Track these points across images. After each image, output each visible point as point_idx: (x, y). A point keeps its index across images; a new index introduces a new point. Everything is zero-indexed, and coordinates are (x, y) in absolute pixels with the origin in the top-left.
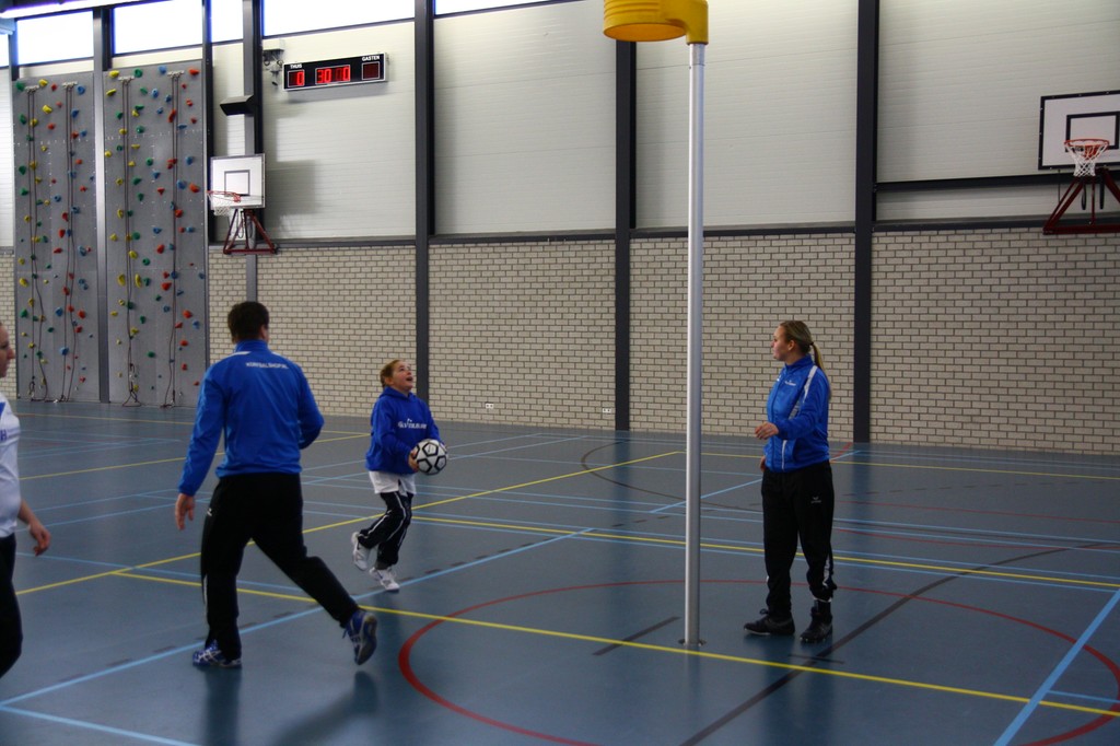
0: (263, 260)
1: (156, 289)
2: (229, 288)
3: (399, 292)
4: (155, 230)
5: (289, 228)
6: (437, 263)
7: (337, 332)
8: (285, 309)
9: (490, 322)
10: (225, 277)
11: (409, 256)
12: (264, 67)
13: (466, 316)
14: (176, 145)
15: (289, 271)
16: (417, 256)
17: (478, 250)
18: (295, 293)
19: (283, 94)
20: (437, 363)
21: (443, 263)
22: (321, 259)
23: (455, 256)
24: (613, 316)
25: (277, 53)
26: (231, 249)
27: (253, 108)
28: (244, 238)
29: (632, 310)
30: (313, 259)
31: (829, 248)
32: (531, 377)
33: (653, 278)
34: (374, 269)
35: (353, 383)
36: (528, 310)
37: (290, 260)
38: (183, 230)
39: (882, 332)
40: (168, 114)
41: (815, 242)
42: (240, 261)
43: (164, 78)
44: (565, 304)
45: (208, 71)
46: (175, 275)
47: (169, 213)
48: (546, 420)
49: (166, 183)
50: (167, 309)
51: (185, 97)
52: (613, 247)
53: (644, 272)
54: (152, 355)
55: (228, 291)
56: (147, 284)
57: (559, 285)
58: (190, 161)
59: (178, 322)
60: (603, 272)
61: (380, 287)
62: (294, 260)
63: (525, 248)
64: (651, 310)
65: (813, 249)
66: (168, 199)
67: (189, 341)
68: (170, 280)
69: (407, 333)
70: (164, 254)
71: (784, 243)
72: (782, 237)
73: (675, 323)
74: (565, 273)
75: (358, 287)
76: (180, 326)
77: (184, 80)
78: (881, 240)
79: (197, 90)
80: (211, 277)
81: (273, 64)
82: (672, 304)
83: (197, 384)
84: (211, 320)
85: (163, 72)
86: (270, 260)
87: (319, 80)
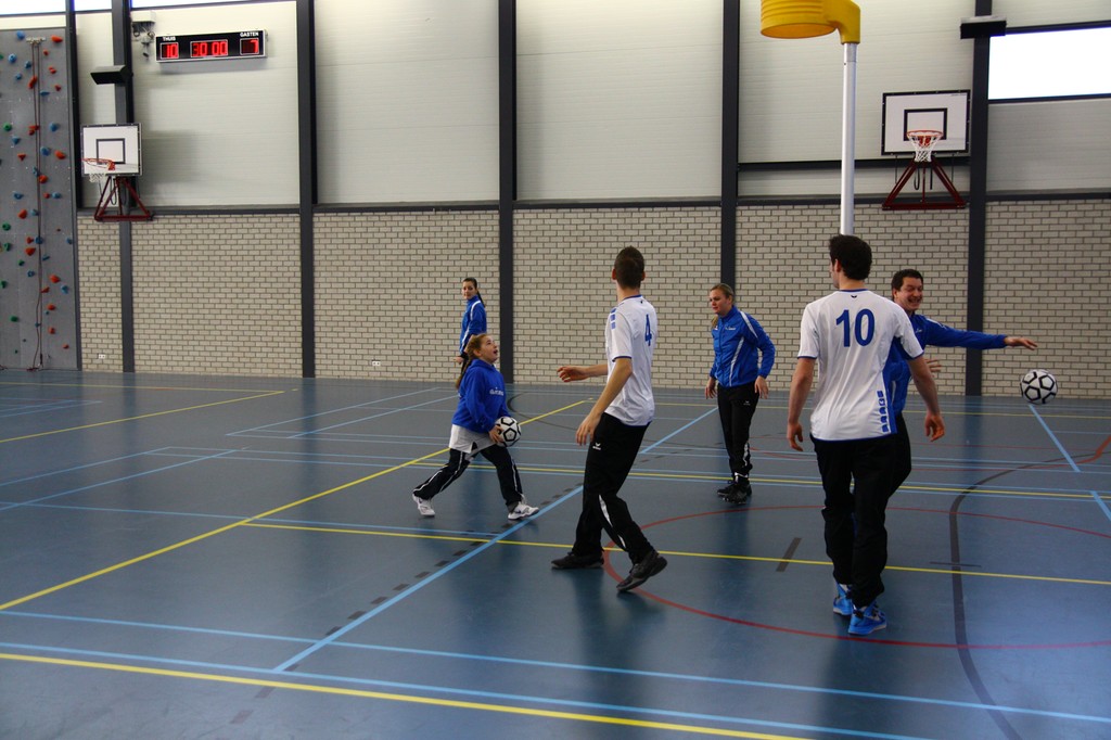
0: (137, 226)
1: (19, 253)
2: (101, 253)
3: (283, 258)
4: (16, 195)
5: (164, 196)
6: (322, 230)
7: (218, 295)
8: (163, 274)
9: (376, 286)
10: (97, 243)
11: (293, 224)
12: (133, 38)
13: (352, 280)
14: (38, 113)
15: (166, 237)
16: (302, 224)
17: (363, 219)
18: (173, 258)
19: (154, 64)
20: (323, 324)
21: (328, 230)
22: (200, 226)
23: (340, 224)
24: (497, 280)
25: (148, 25)
26: (102, 216)
27: (123, 79)
28: (117, 205)
29: (515, 274)
30: (191, 226)
31: (698, 220)
32: (417, 336)
33: (536, 245)
34: (257, 236)
35: (235, 344)
36: (414, 274)
37: (168, 226)
38: (48, 196)
39: (745, 293)
40: (28, 79)
41: (685, 214)
42: (112, 227)
43: (22, 43)
44: (450, 269)
45: (71, 39)
46: (40, 241)
47: (32, 180)
48: (433, 376)
49: (29, 148)
50: (31, 274)
51: (48, 64)
52: (497, 217)
53: (527, 239)
54: (15, 319)
55: (99, 257)
56: (8, 249)
57: (445, 252)
58: (55, 128)
59: (44, 287)
60: (487, 240)
61: (263, 253)
62: (172, 226)
63: (410, 217)
64: (534, 274)
65: (683, 220)
66: (30, 165)
67: (56, 305)
68: (34, 245)
69: (292, 296)
70: (26, 220)
71: (657, 215)
72: (655, 209)
73: (557, 286)
74: (451, 240)
75: (240, 253)
76: (47, 290)
77: (45, 47)
78: (744, 213)
79: (60, 57)
80: (80, 243)
81: (144, 35)
82: (554, 268)
83: (67, 347)
84: (81, 284)
85: (21, 38)
86: (145, 226)
87: (194, 53)
